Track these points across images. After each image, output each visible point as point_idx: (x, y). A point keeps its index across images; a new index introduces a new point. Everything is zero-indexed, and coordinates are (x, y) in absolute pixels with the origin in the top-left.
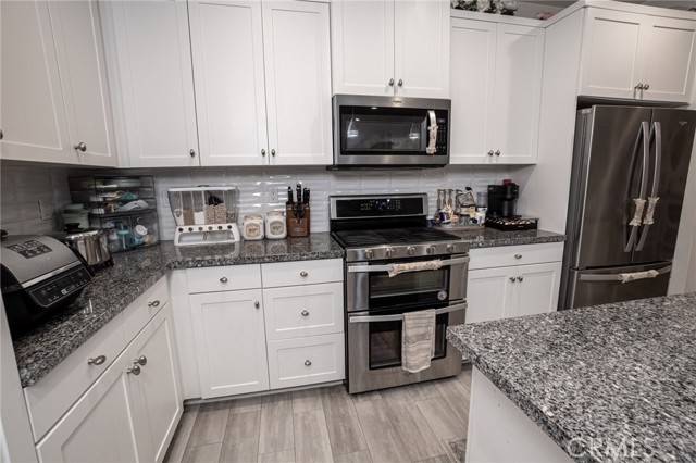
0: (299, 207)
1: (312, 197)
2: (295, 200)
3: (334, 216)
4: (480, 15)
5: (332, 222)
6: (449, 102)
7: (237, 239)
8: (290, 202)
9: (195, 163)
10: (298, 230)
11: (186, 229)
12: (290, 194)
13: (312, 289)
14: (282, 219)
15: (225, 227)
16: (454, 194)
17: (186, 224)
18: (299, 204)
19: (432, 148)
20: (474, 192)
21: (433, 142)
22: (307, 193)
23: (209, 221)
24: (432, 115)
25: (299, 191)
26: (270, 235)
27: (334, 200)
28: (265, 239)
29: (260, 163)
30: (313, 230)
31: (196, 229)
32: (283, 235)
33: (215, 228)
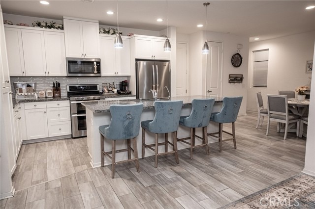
0: (57, 88)
1: (61, 85)
2: (56, 86)
3: (68, 91)
4: (110, 35)
5: (68, 92)
6: (100, 59)
7: (37, 97)
8: (54, 86)
9: (24, 75)
10: (57, 95)
11: (20, 94)
12: (54, 84)
13: (61, 109)
14: (52, 91)
15: (33, 94)
16: (108, 84)
17: (20, 93)
18: (57, 87)
19: (96, 72)
20: (115, 84)
21: (96, 70)
22: (59, 84)
23: (27, 92)
24: (95, 63)
25: (57, 84)
26: (47, 96)
27: (68, 86)
28: (46, 97)
29: (44, 75)
30: (61, 95)
31: (23, 94)
32: (52, 96)
33: (29, 94)
